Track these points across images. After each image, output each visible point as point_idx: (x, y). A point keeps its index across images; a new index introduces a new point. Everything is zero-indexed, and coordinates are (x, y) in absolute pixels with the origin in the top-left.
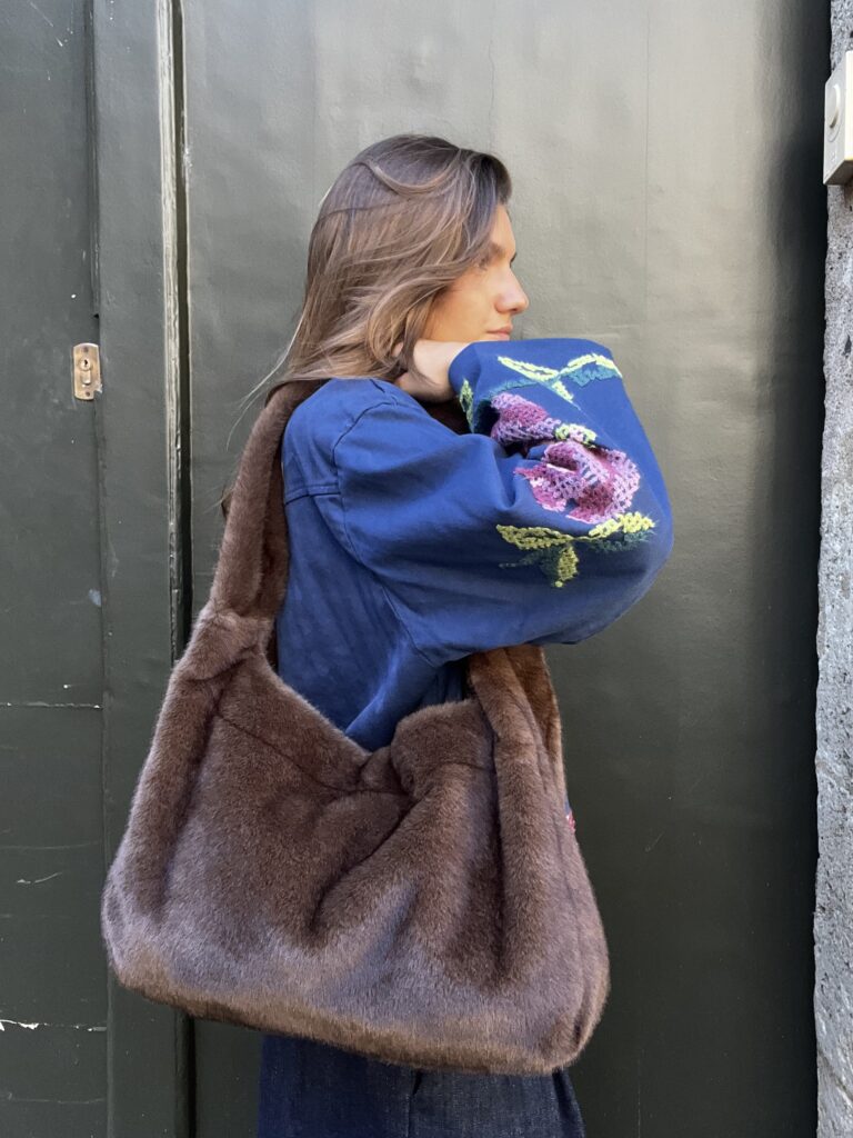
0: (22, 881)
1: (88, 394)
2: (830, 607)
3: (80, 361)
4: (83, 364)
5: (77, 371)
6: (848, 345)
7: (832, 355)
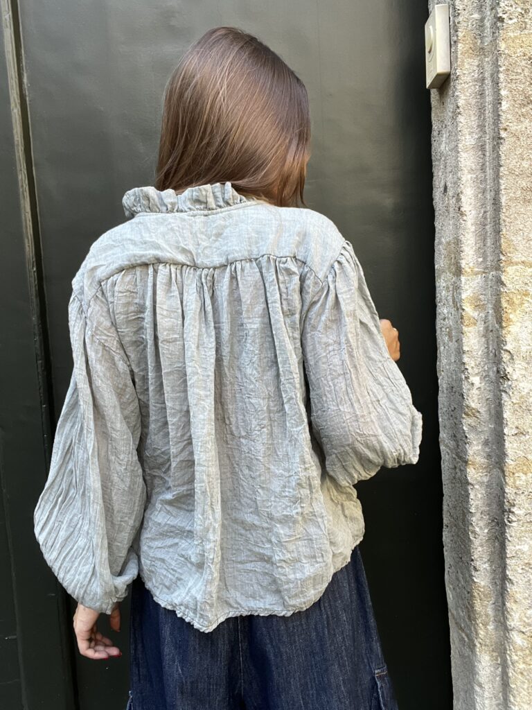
2: (443, 348)
6: (446, 188)
7: (437, 194)
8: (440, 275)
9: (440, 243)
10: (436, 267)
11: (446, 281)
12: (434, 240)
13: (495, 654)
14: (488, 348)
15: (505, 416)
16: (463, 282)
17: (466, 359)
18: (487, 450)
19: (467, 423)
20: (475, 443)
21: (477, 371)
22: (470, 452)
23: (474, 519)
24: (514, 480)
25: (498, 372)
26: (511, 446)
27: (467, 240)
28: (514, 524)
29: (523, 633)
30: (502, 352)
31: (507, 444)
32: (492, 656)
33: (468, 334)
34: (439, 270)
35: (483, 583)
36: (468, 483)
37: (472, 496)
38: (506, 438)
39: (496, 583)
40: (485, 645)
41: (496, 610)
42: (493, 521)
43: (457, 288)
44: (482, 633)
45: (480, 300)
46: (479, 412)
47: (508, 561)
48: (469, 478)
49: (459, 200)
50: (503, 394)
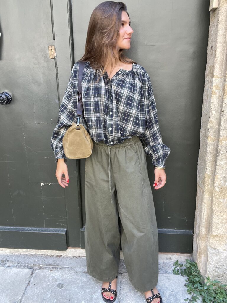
0: (46, 157)
1: (52, 57)
2: (205, 101)
4: (51, 50)
6: (212, 47)
7: (209, 48)
8: (207, 76)
9: (208, 65)
10: (206, 73)
11: (208, 79)
12: (206, 64)
13: (210, 194)
14: (219, 102)
15: (221, 123)
16: (214, 80)
17: (211, 105)
18: (215, 134)
19: (210, 125)
20: (211, 131)
21: (214, 109)
22: (209, 134)
23: (208, 155)
24: (222, 143)
25: (221, 109)
26: (222, 133)
27: (217, 66)
28: (220, 156)
29: (219, 187)
30: (223, 103)
31: (221, 132)
32: (209, 194)
33: (213, 97)
34: (207, 75)
35: (208, 174)
36: (208, 144)
37: (208, 148)
38: (221, 130)
39: (212, 174)
40: (207, 191)
41: (212, 181)
42: (214, 155)
43: (211, 82)
44: (206, 188)
45: (218, 86)
46: (213, 122)
47: (217, 167)
48: (208, 142)
49: (215, 52)
50: (222, 117)
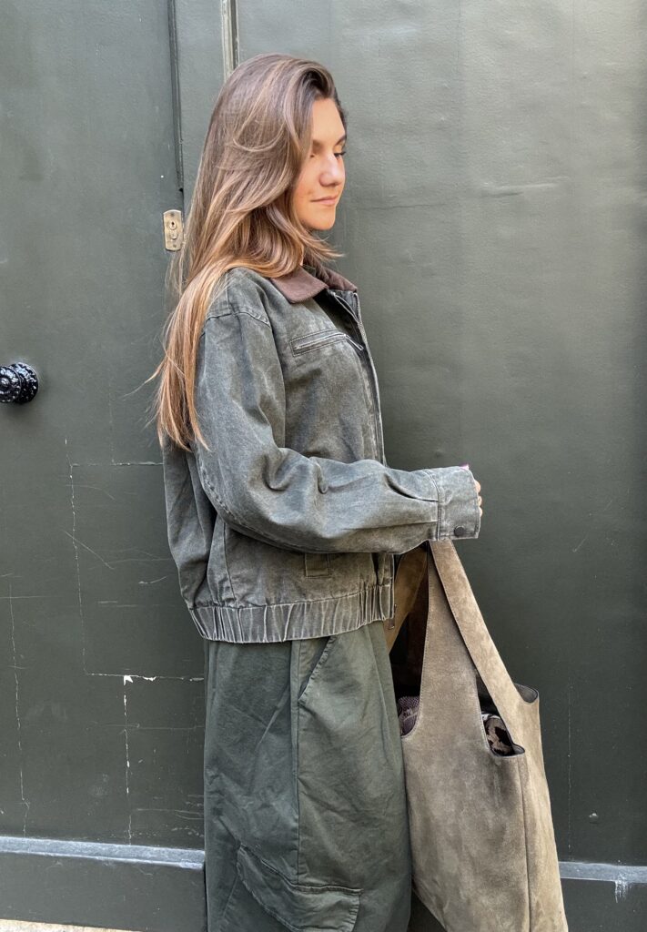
0: (142, 582)
1: (175, 246)
3: (168, 223)
4: (171, 225)
5: (167, 231)
